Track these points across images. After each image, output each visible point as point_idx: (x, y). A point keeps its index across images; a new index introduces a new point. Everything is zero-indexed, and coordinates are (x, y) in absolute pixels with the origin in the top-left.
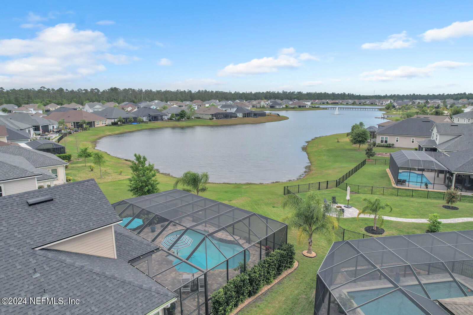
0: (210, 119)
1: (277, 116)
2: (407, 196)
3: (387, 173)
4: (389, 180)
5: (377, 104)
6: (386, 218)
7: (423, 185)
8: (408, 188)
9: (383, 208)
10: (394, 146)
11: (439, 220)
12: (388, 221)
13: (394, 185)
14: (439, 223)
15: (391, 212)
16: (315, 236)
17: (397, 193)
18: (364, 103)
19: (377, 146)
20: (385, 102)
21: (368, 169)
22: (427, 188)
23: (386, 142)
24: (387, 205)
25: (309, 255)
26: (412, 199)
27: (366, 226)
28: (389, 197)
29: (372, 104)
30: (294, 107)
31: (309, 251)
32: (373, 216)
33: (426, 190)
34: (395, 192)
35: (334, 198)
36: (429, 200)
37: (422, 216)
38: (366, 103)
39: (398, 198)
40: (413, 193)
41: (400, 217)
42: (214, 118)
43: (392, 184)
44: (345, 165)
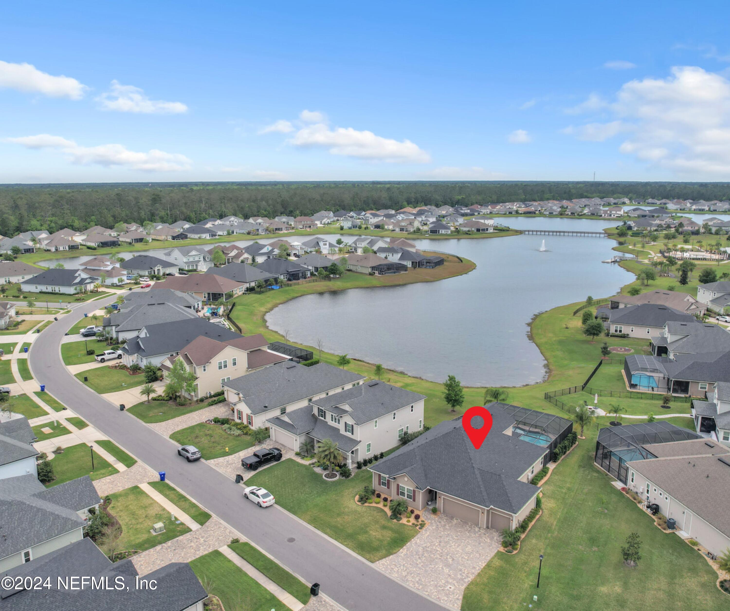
0: (370, 274)
1: (459, 262)
2: (638, 398)
3: (622, 376)
4: (624, 383)
5: (601, 216)
6: (623, 416)
7: (650, 388)
8: (639, 391)
9: (621, 410)
10: (629, 336)
11: (654, 416)
12: (624, 418)
13: (628, 389)
14: (654, 418)
15: (626, 412)
16: (585, 427)
17: (631, 395)
18: (580, 214)
19: (611, 336)
20: (615, 212)
21: (605, 370)
22: (653, 391)
23: (620, 331)
24: (623, 408)
25: (581, 438)
26: (641, 401)
27: (610, 421)
28: (625, 399)
29: (593, 214)
30: (469, 231)
31: (582, 436)
32: (615, 415)
33: (652, 392)
34: (629, 395)
35: (585, 402)
36: (653, 402)
37: (646, 414)
38: (582, 213)
39: (630, 400)
40: (642, 396)
41: (632, 415)
42: (376, 272)
43: (627, 387)
44: (583, 365)
